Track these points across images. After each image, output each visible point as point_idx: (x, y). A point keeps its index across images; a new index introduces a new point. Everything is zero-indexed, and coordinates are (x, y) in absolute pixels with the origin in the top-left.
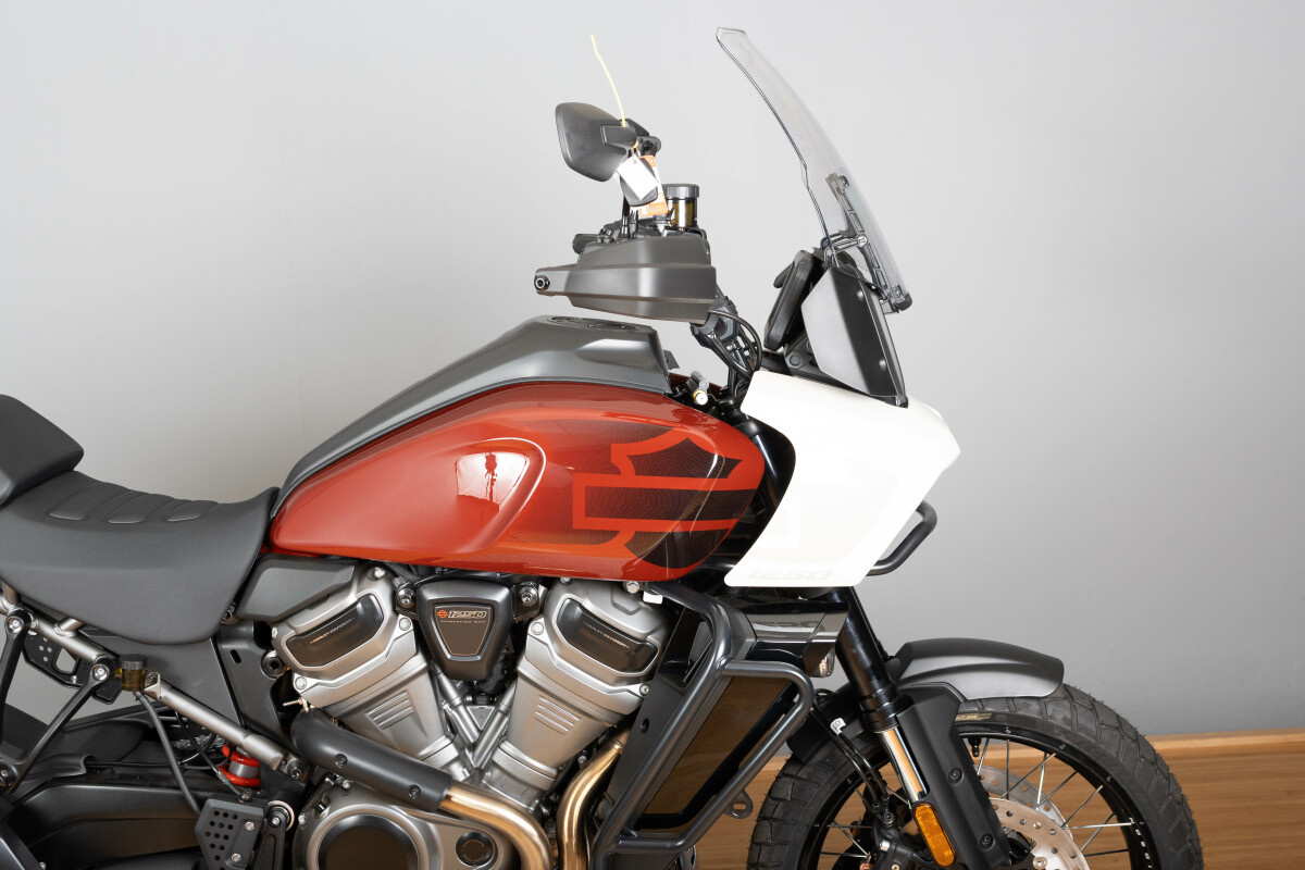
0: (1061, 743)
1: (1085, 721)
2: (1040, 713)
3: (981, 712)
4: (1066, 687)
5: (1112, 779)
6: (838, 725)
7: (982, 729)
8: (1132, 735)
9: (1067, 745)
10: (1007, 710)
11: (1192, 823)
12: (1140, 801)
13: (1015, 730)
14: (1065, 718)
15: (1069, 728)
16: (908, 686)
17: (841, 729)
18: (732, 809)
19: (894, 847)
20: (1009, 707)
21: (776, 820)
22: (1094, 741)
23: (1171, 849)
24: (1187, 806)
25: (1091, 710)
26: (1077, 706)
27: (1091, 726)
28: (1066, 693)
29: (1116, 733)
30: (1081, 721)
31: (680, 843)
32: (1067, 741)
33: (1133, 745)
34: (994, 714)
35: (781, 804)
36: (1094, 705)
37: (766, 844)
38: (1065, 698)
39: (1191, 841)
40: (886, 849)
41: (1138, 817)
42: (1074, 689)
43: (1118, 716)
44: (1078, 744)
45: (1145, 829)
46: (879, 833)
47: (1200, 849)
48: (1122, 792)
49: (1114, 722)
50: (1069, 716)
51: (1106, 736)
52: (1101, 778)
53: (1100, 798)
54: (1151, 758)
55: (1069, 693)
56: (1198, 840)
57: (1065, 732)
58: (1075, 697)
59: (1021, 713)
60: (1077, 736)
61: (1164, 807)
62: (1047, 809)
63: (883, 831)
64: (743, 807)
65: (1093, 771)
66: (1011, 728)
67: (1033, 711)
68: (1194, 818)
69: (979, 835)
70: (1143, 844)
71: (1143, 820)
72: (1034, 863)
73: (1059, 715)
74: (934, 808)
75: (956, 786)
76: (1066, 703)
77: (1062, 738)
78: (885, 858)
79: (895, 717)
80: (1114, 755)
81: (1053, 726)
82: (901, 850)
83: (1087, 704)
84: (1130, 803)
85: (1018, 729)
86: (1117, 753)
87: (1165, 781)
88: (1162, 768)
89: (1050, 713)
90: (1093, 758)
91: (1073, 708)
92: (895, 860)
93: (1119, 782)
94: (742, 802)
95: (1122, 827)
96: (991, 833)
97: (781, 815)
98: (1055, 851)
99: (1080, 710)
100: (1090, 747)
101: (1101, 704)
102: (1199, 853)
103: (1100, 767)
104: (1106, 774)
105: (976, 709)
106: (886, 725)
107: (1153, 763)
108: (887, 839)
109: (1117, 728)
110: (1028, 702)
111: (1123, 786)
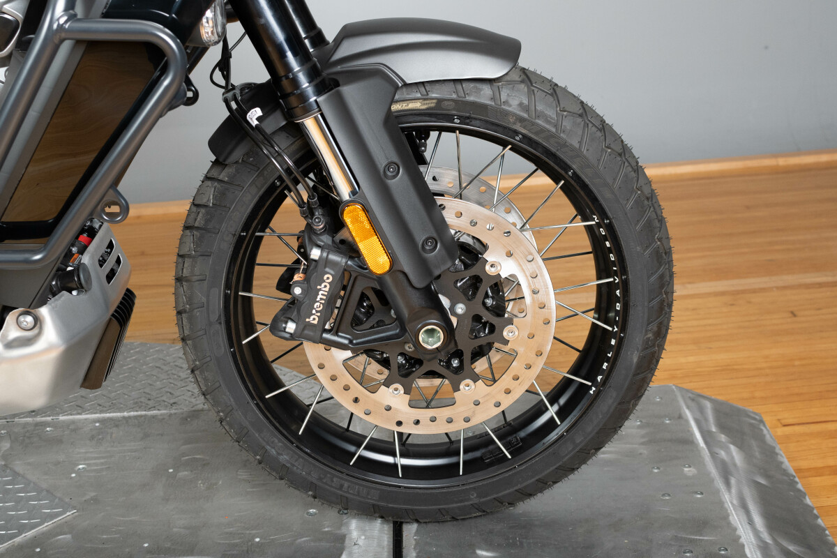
0: (516, 133)
1: (545, 107)
2: (493, 99)
3: (425, 98)
4: (524, 70)
5: (574, 173)
6: (254, 115)
7: (427, 118)
8: (598, 123)
9: (524, 136)
10: (454, 96)
11: (662, 220)
12: (604, 196)
13: (464, 120)
14: (521, 104)
15: (525, 115)
16: (339, 68)
17: (258, 119)
18: (103, 210)
19: (325, 255)
20: (456, 92)
21: (198, 228)
22: (554, 130)
23: (638, 248)
24: (657, 202)
25: (551, 95)
26: (536, 90)
27: (551, 113)
28: (523, 76)
29: (579, 120)
30: (540, 107)
31: (38, 257)
32: (524, 131)
33: (599, 134)
34: (440, 101)
35: (203, 211)
36: (554, 90)
37: (189, 256)
38: (522, 82)
39: (660, 240)
40: (317, 258)
41: (603, 214)
42: (534, 73)
43: (582, 103)
44: (537, 133)
45: (610, 228)
46: (310, 239)
47: (670, 248)
48: (585, 186)
49: (578, 109)
50: (525, 102)
51: (567, 124)
52: (563, 172)
53: (561, 193)
54: (618, 148)
55: (527, 77)
56: (668, 238)
57: (521, 120)
58: (533, 81)
59: (471, 98)
60: (533, 124)
61: (631, 202)
62: (508, 212)
63: (314, 237)
64: (115, 209)
65: (552, 164)
66: (460, 117)
67: (484, 96)
68: (664, 215)
69: (420, 238)
70: (608, 244)
71: (608, 218)
72: (487, 267)
73: (514, 101)
74: (366, 210)
75: (391, 183)
76: (522, 86)
77: (518, 127)
78: (316, 267)
79: (316, 101)
80: (577, 146)
81: (507, 113)
82: (333, 257)
83: (547, 88)
84: (594, 200)
85: (468, 118)
86: (580, 142)
87: (633, 175)
88: (629, 159)
89: (504, 97)
90: (553, 150)
91: (531, 93)
92: (327, 270)
93: (583, 177)
94: (115, 203)
95: (585, 226)
96: (435, 235)
97: (203, 222)
98: (509, 255)
99: (539, 94)
100: (551, 136)
101: (565, 90)
102: (668, 252)
103: (561, 160)
104: (567, 167)
105: (419, 95)
106: (307, 111)
107: (620, 155)
108: (319, 246)
109: (581, 116)
110: (479, 85)
111: (586, 180)
